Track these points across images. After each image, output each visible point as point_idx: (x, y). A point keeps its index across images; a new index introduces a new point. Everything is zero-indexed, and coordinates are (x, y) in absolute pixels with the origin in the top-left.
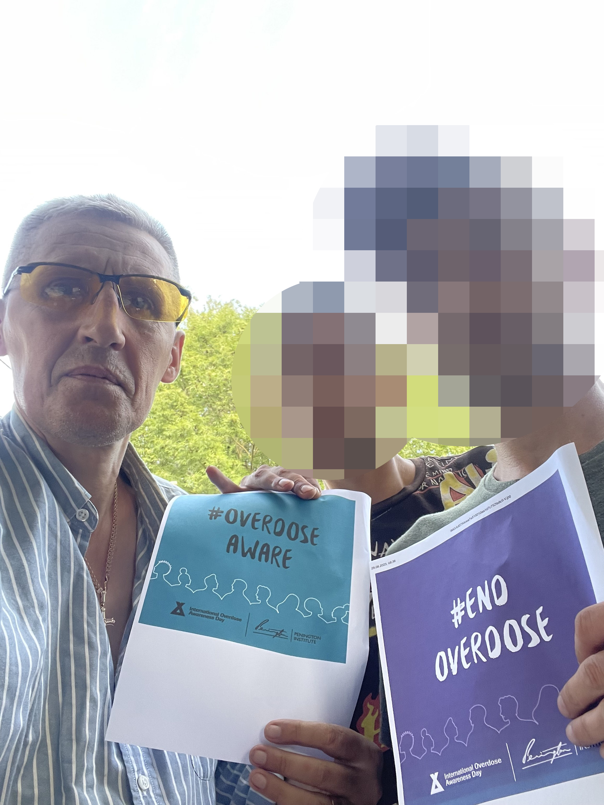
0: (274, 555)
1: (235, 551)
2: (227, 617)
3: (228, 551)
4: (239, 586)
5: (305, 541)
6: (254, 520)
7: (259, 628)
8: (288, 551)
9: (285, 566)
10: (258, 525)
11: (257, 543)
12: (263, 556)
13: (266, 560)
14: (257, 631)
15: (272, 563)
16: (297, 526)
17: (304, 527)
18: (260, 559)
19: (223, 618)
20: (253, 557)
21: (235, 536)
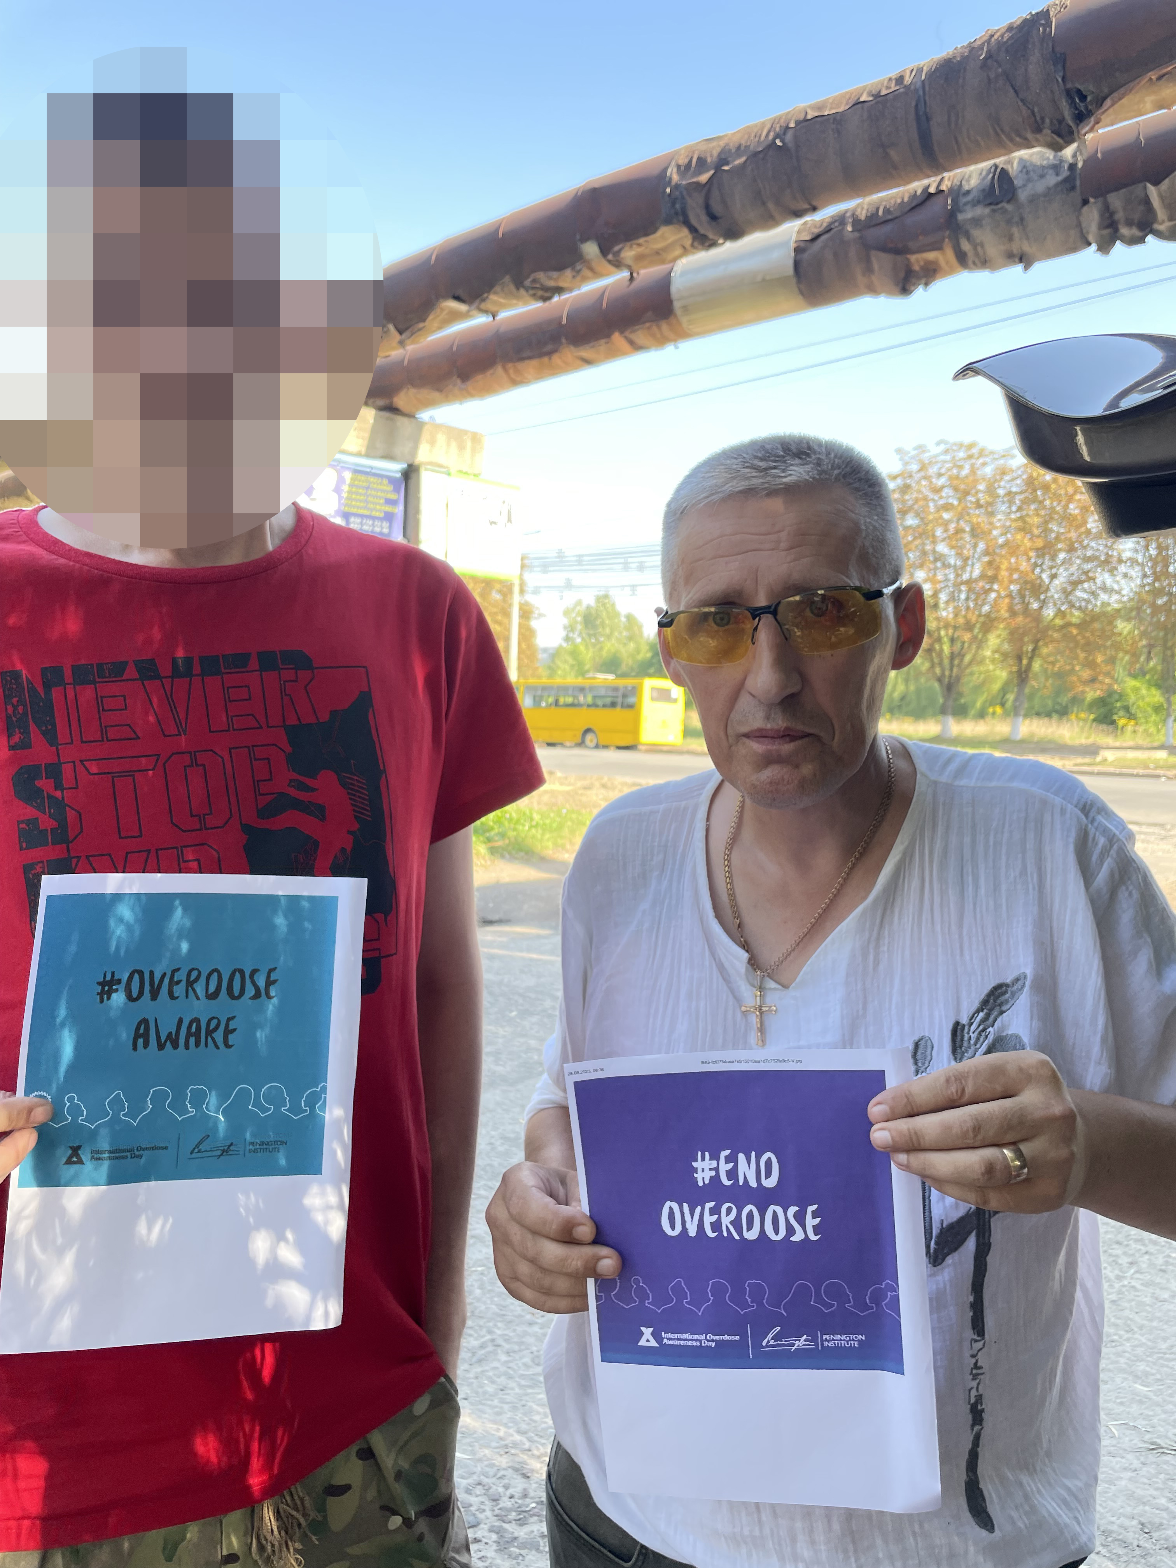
0: (209, 1033)
1: (146, 1045)
2: (146, 1149)
3: (135, 1048)
4: (159, 1099)
5: (257, 995)
6: (172, 983)
7: (196, 1150)
8: (229, 1020)
9: (227, 1045)
10: (179, 990)
11: (180, 1021)
12: (192, 1040)
13: (198, 1044)
14: (194, 1155)
15: (206, 1046)
16: (242, 972)
17: (254, 972)
18: (187, 1047)
19: (141, 1152)
20: (175, 1046)
21: (145, 1021)
